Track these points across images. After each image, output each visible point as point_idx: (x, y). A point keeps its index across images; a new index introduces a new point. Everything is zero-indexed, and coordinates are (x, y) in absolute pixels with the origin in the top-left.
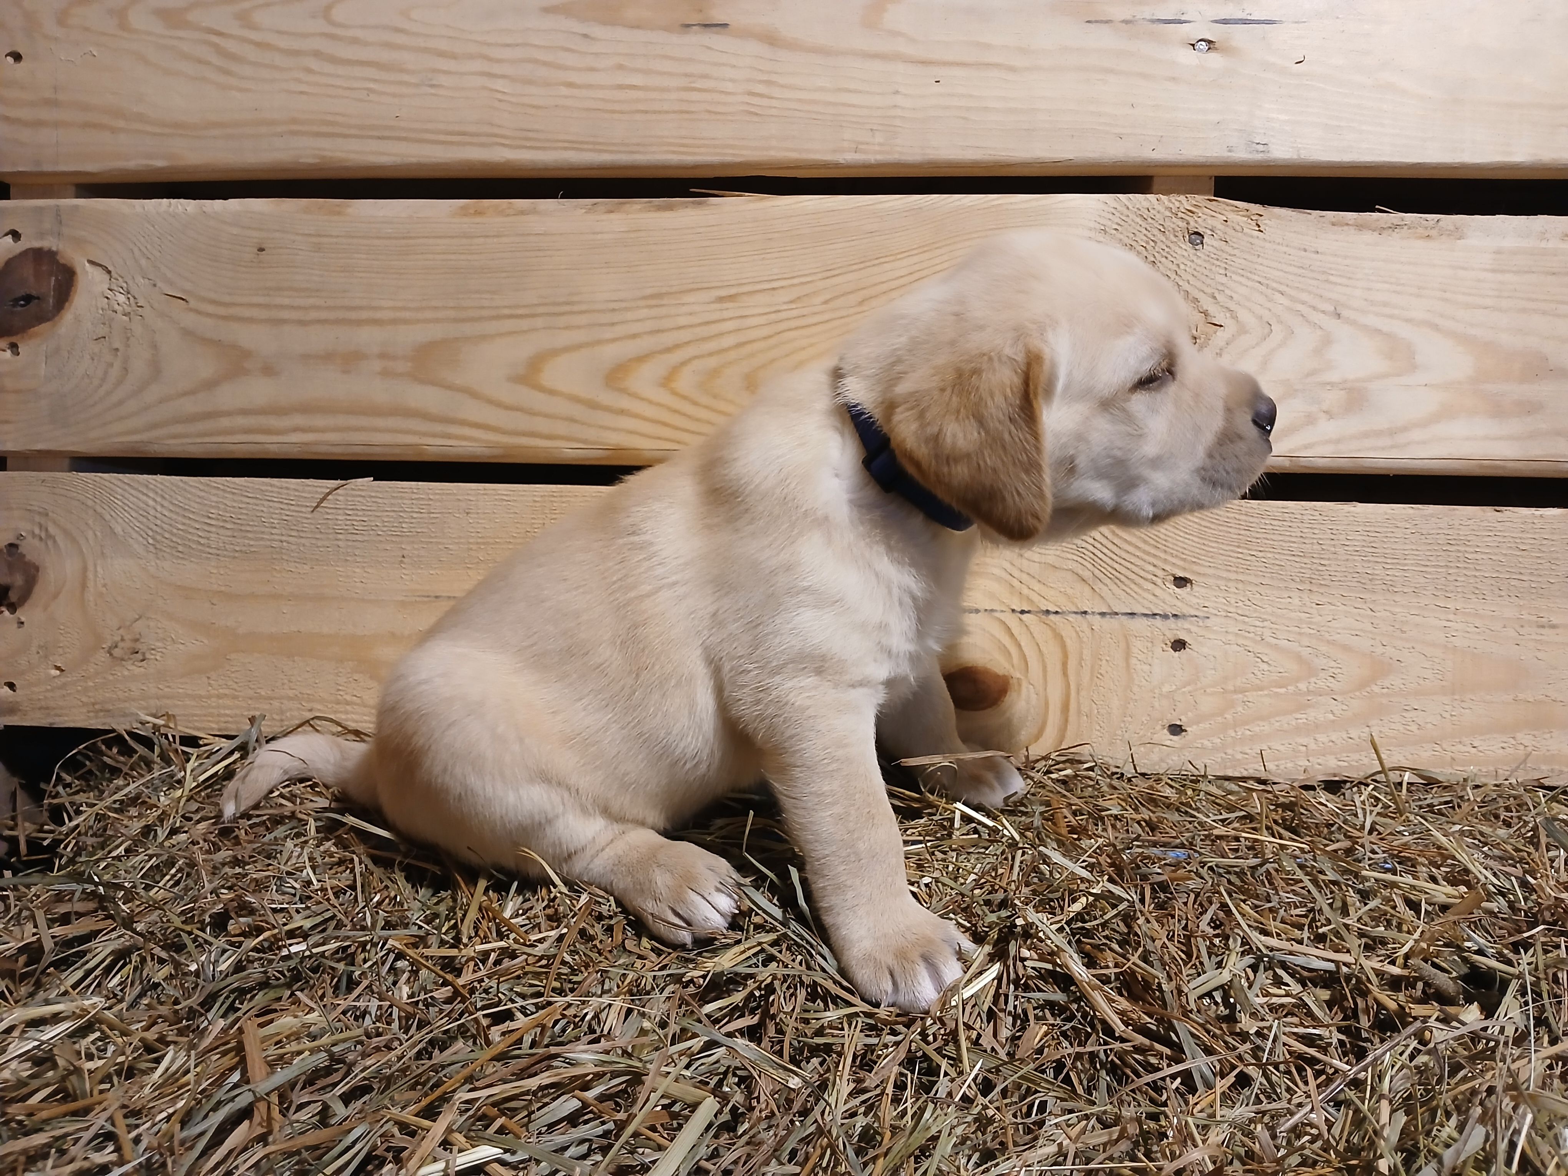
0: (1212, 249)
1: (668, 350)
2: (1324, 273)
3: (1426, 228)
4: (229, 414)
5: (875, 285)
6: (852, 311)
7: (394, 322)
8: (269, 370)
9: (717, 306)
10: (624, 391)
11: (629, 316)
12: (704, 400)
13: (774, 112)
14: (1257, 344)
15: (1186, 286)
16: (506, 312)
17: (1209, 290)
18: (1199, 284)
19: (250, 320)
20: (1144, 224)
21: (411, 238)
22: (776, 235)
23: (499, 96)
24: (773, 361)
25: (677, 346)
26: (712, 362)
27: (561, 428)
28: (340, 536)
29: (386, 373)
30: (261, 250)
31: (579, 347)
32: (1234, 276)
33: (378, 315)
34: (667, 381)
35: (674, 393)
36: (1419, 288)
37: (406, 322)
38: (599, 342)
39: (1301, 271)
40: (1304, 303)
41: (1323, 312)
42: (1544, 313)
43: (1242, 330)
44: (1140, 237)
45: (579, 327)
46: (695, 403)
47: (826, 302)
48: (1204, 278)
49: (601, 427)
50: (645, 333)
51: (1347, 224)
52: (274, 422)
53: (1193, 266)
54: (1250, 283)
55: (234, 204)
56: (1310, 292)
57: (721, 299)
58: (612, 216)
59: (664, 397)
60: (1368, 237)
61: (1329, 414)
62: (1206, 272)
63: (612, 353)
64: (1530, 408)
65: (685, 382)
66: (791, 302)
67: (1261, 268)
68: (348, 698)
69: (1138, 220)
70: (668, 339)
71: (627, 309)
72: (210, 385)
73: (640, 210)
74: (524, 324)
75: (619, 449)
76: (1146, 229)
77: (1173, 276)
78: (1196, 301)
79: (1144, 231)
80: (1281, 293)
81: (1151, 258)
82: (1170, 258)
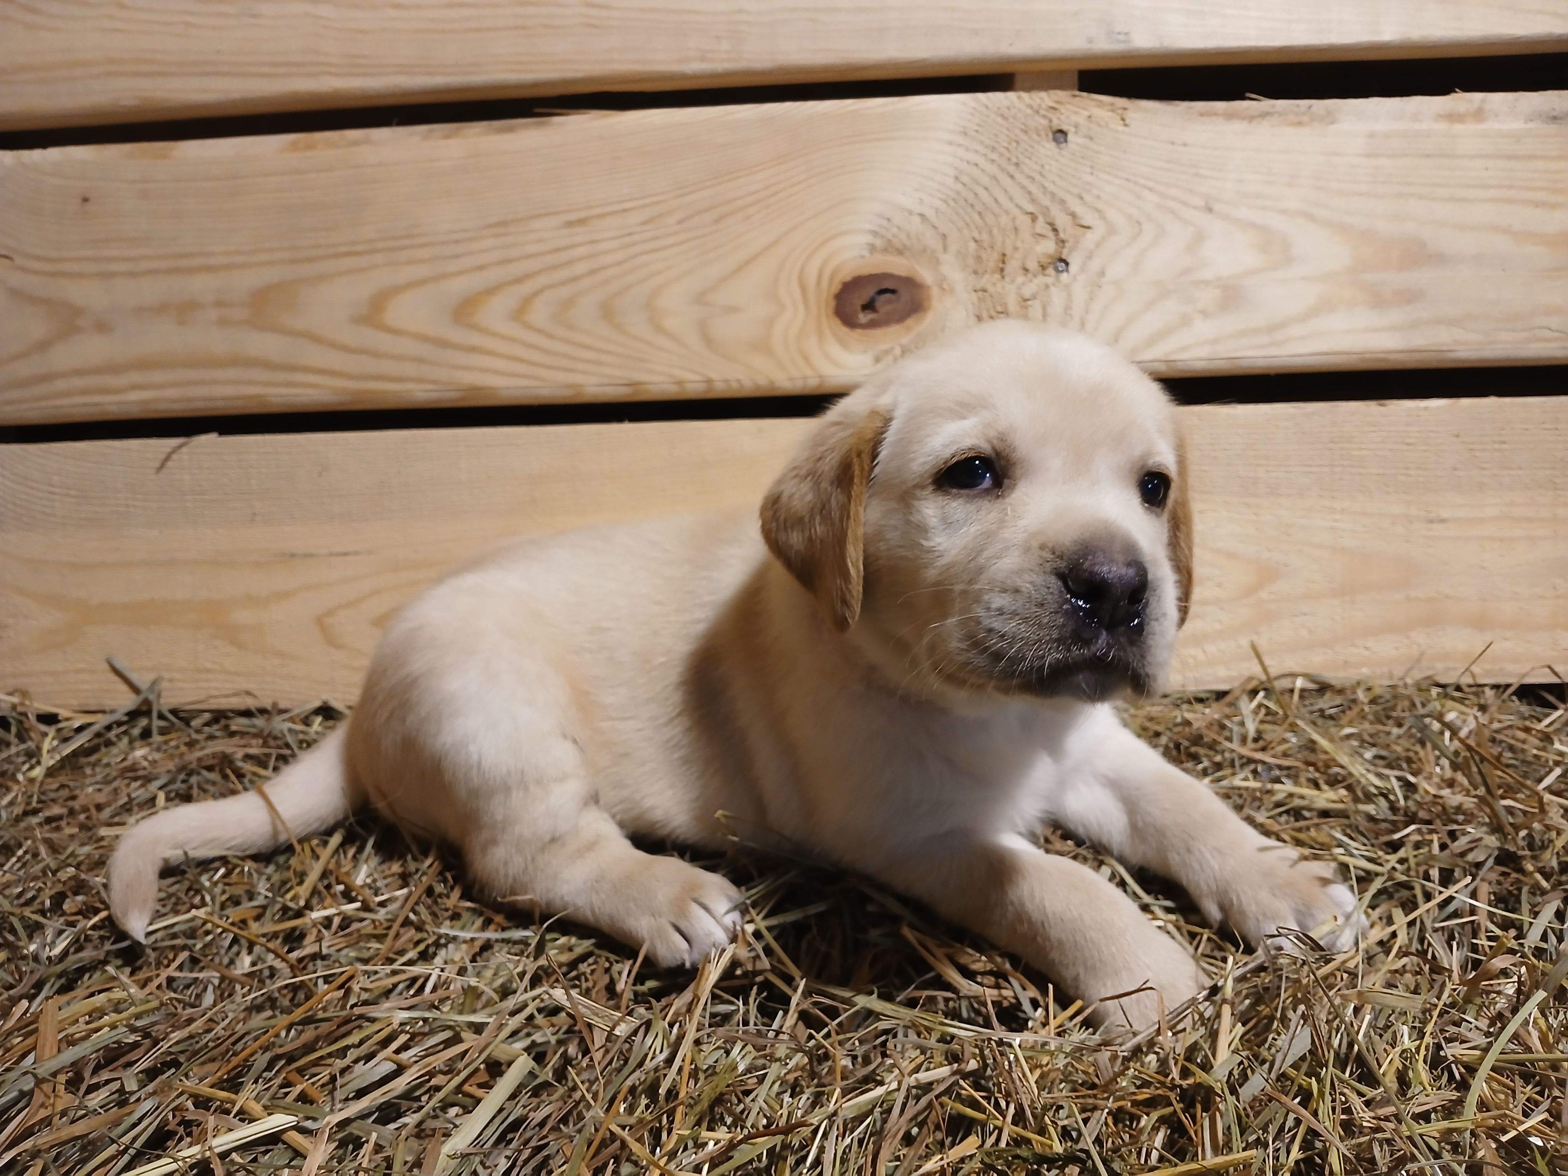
0: (1076, 147)
1: (518, 281)
2: (1194, 166)
3: (1297, 115)
4: (64, 375)
5: (730, 201)
6: (708, 230)
7: (228, 267)
8: (102, 327)
9: (566, 232)
10: (474, 327)
11: (472, 246)
12: (560, 332)
13: (614, 23)
14: (1128, 245)
15: (1051, 188)
16: (344, 249)
17: (1075, 191)
18: (1065, 185)
19: (80, 276)
20: (1005, 124)
21: (240, 177)
22: (624, 153)
23: (324, 22)
24: (628, 287)
25: (527, 276)
26: (565, 292)
27: (410, 370)
28: (188, 498)
29: (223, 322)
30: (85, 200)
31: (424, 282)
32: (1101, 175)
33: (211, 261)
34: (519, 314)
35: (528, 326)
36: (1292, 177)
37: (240, 266)
38: (444, 276)
39: (1170, 166)
40: (1174, 199)
41: (1195, 208)
42: (1421, 197)
43: (1112, 231)
44: (1003, 139)
45: (421, 261)
46: (550, 336)
47: (680, 222)
48: (1070, 178)
49: (454, 367)
50: (491, 264)
51: (1219, 114)
52: (111, 380)
53: (1058, 166)
54: (1117, 181)
55: (54, 154)
56: (1180, 188)
57: (570, 224)
58: (450, 142)
59: (515, 331)
60: (1238, 126)
61: (1205, 314)
62: (1072, 172)
63: (459, 287)
64: (1410, 297)
65: (539, 314)
66: (643, 223)
67: (1128, 164)
68: (208, 666)
69: (999, 120)
70: (518, 269)
71: (470, 240)
72: (43, 346)
73: (480, 135)
74: (362, 261)
75: (474, 389)
76: (1008, 129)
77: (1038, 177)
78: (1062, 202)
79: (1006, 131)
80: (1151, 190)
81: (1014, 160)
82: (1034, 159)
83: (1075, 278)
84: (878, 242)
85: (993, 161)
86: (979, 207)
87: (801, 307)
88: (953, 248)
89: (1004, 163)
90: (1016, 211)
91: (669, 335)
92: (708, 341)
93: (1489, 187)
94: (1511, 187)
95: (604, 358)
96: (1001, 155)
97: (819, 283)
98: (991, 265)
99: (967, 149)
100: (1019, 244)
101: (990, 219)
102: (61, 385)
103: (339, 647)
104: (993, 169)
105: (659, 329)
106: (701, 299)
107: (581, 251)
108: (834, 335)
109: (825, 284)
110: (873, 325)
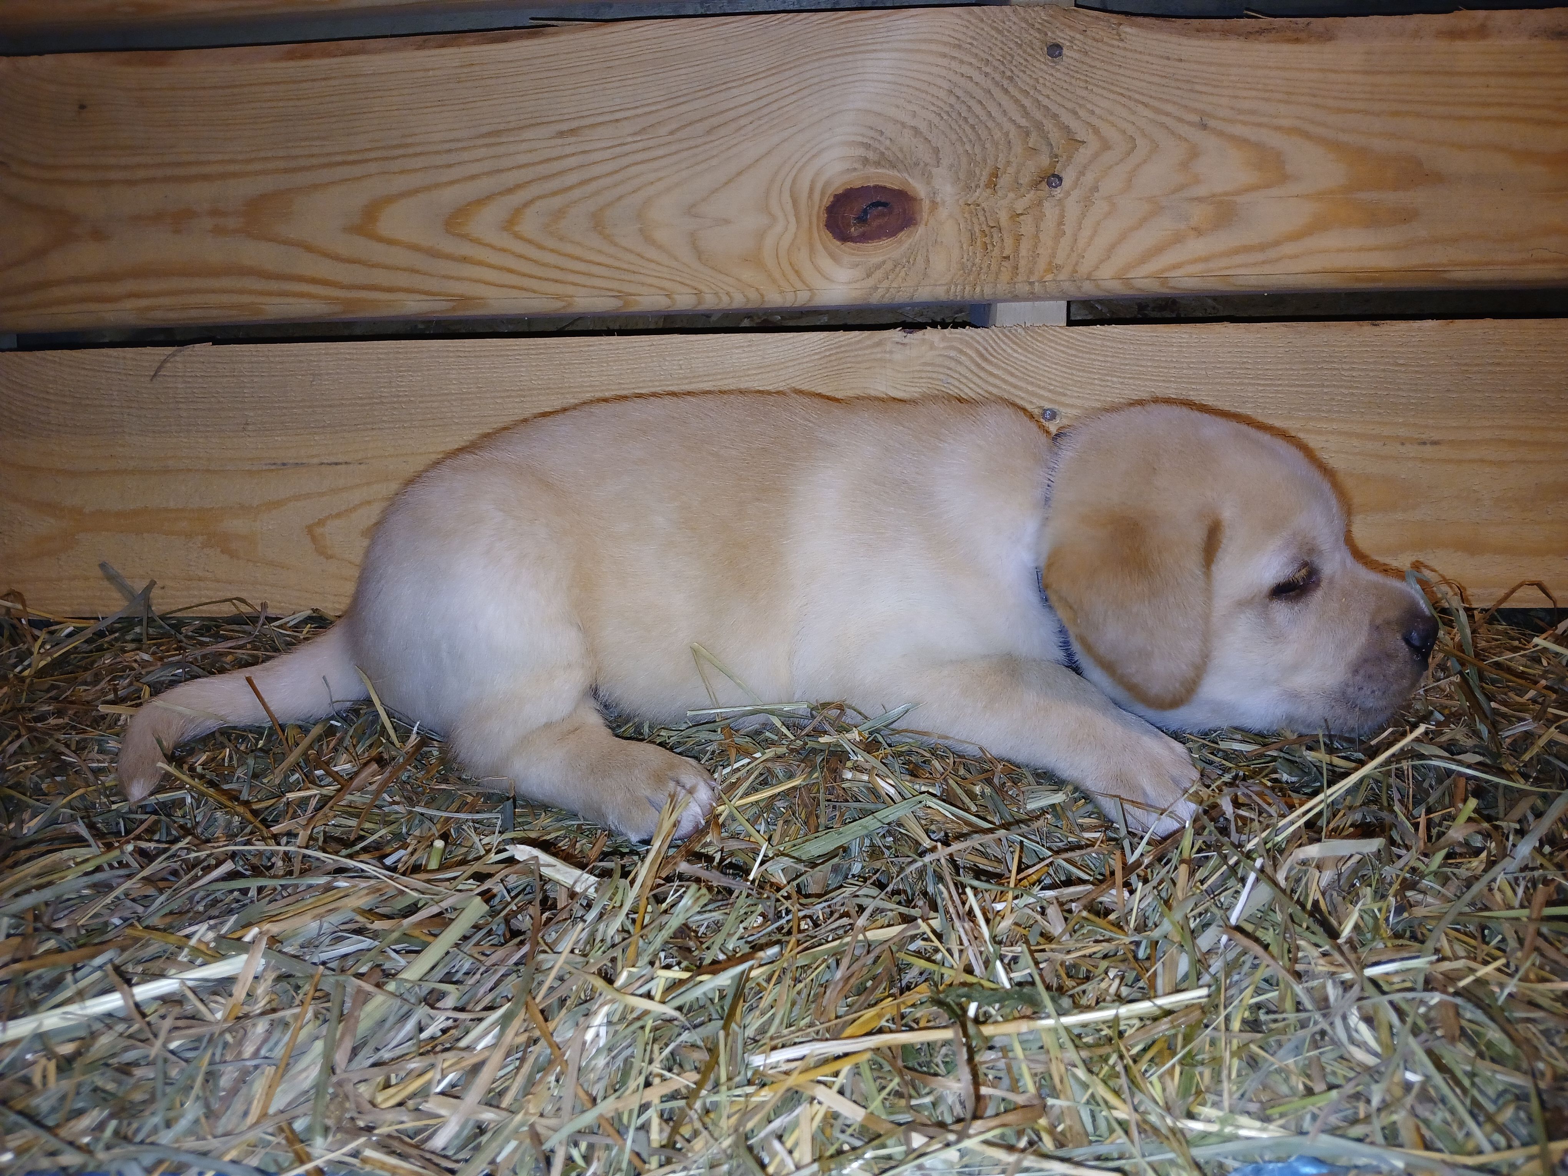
0: (1071, 61)
2: (1188, 82)
3: (1295, 31)
4: (59, 283)
5: (722, 112)
6: (700, 141)
7: (224, 176)
8: (98, 235)
9: (560, 141)
10: (465, 237)
11: (466, 156)
12: (551, 243)
14: (1121, 160)
15: (1045, 102)
16: (339, 158)
17: (1069, 105)
18: (1059, 99)
19: (77, 184)
20: (999, 37)
21: (235, 86)
22: (617, 62)
24: (620, 198)
25: (518, 187)
26: (557, 202)
27: (402, 279)
28: (181, 405)
29: (218, 231)
30: (82, 107)
31: (416, 191)
32: (1095, 89)
33: (207, 170)
34: (509, 224)
35: (518, 236)
36: (1287, 93)
37: (235, 175)
38: (437, 186)
39: (1164, 81)
40: (1168, 114)
41: (1190, 124)
42: (1418, 115)
43: (1106, 146)
44: (997, 52)
45: (415, 171)
46: (540, 247)
47: (672, 133)
48: (1063, 93)
49: (444, 277)
50: (484, 174)
51: (1213, 30)
52: (108, 289)
53: (1053, 80)
54: (1112, 96)
55: (50, 61)
56: (1175, 103)
57: (561, 134)
58: (444, 51)
59: (506, 240)
60: (1234, 44)
61: (1198, 232)
62: (1066, 86)
63: (451, 196)
64: (1406, 216)
65: (529, 225)
66: (635, 134)
67: (1123, 79)
68: (200, 574)
69: (993, 33)
70: (510, 180)
71: (462, 149)
72: (39, 253)
73: (474, 44)
74: (357, 170)
75: (464, 299)
76: (1002, 42)
77: (1032, 92)
78: (1055, 116)
79: (1000, 45)
80: (1146, 105)
81: (1009, 73)
82: (1028, 72)
83: (1068, 194)
84: (871, 155)
85: (987, 75)
86: (971, 121)
87: (793, 220)
88: (945, 162)
89: (998, 77)
90: (1007, 126)
91: (660, 247)
92: (699, 253)
93: (1489, 105)
94: (1510, 105)
95: (595, 269)
96: (995, 68)
97: (810, 198)
98: (984, 179)
99: (962, 62)
100: (1012, 159)
101: (984, 134)
102: (57, 292)
103: (329, 557)
104: (988, 84)
105: (650, 241)
106: (691, 210)
107: (572, 162)
108: (825, 248)
109: (817, 196)
110: (864, 238)
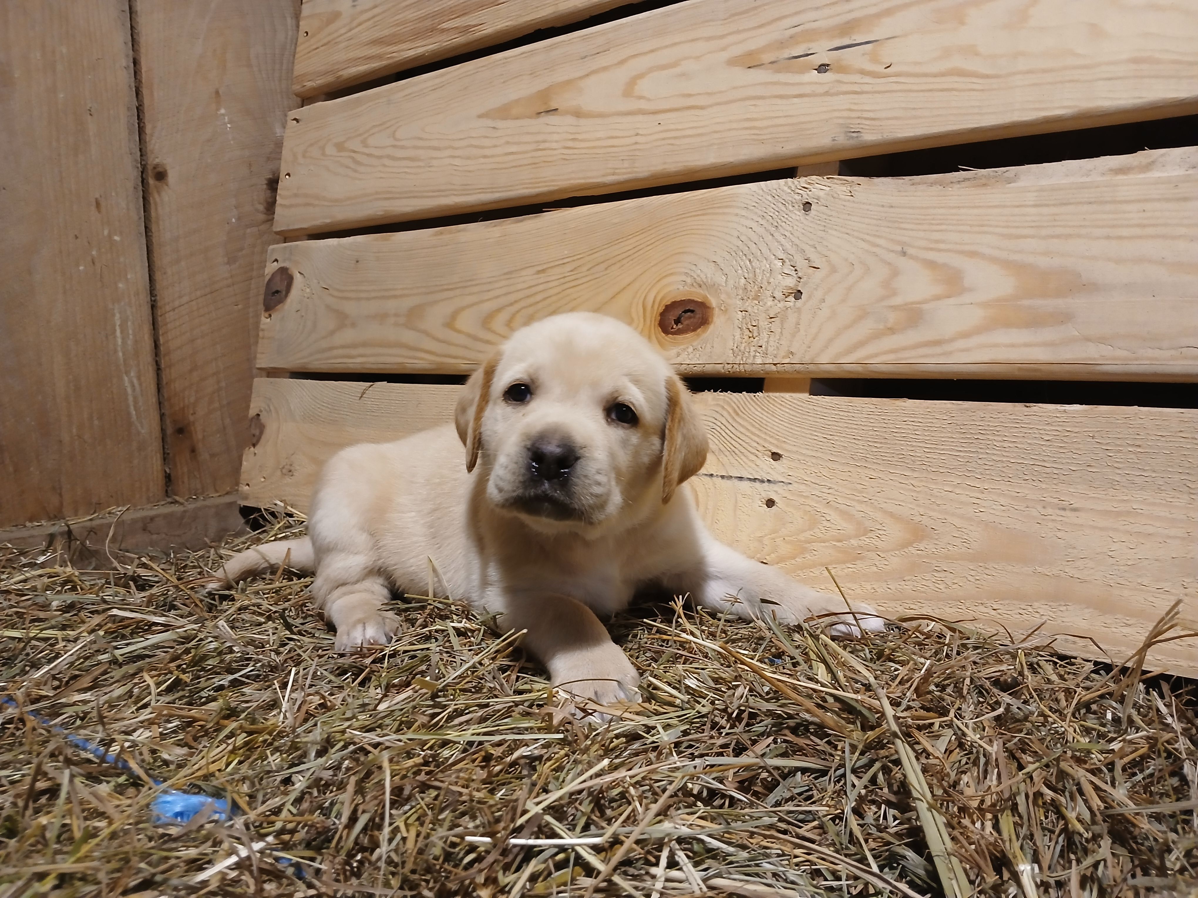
0: (816, 213)
1: (511, 304)
2: (898, 222)
4: (336, 348)
5: (615, 257)
7: (401, 296)
8: (353, 325)
9: (537, 276)
10: (489, 330)
11: (497, 285)
13: (575, 157)
14: (844, 279)
15: (796, 241)
16: (445, 287)
17: (814, 243)
18: (806, 239)
19: (350, 299)
20: (772, 200)
22: (568, 231)
23: (456, 168)
25: (516, 302)
27: (460, 352)
28: (368, 413)
29: (396, 324)
30: (357, 261)
31: (473, 305)
32: (830, 231)
33: (396, 293)
34: (510, 323)
36: (972, 225)
37: (406, 296)
38: (483, 301)
39: (878, 222)
40: (878, 246)
41: (894, 252)
43: (834, 270)
44: (769, 210)
45: (474, 293)
47: (588, 270)
48: (809, 234)
50: (502, 295)
51: (925, 183)
52: (353, 352)
53: (803, 226)
54: (841, 235)
55: (352, 238)
56: (883, 238)
57: (539, 272)
58: (495, 228)
61: (892, 331)
62: (811, 230)
63: (487, 307)
64: (1062, 319)
66: (570, 271)
67: (849, 223)
69: (770, 198)
70: (514, 297)
71: (496, 282)
72: (332, 333)
76: (774, 204)
77: (788, 235)
78: (803, 251)
79: (772, 205)
80: (864, 240)
81: (775, 224)
82: (788, 222)
83: (805, 304)
84: (690, 281)
85: (762, 225)
86: (749, 256)
87: (642, 320)
88: (731, 283)
89: (768, 226)
90: (771, 259)
96: (768, 221)
97: (653, 307)
98: (753, 294)
99: (749, 219)
100: (771, 281)
101: (756, 264)
102: (335, 352)
104: (761, 231)
107: (541, 287)
108: (657, 338)
109: (656, 307)
110: (679, 332)
